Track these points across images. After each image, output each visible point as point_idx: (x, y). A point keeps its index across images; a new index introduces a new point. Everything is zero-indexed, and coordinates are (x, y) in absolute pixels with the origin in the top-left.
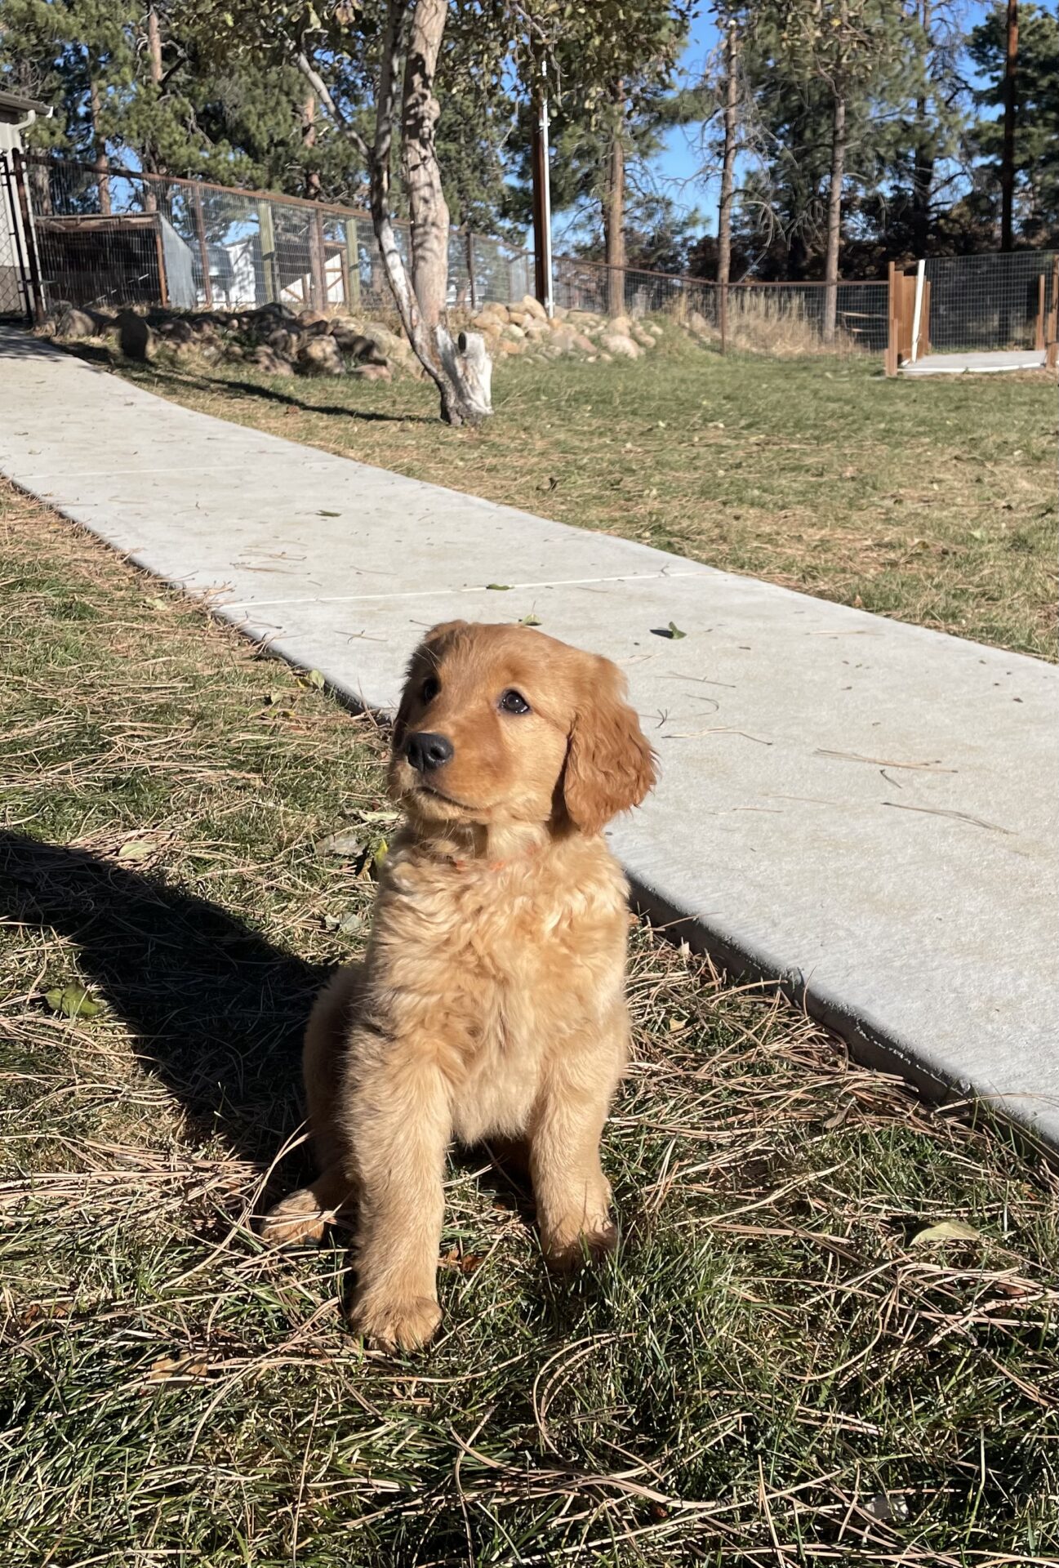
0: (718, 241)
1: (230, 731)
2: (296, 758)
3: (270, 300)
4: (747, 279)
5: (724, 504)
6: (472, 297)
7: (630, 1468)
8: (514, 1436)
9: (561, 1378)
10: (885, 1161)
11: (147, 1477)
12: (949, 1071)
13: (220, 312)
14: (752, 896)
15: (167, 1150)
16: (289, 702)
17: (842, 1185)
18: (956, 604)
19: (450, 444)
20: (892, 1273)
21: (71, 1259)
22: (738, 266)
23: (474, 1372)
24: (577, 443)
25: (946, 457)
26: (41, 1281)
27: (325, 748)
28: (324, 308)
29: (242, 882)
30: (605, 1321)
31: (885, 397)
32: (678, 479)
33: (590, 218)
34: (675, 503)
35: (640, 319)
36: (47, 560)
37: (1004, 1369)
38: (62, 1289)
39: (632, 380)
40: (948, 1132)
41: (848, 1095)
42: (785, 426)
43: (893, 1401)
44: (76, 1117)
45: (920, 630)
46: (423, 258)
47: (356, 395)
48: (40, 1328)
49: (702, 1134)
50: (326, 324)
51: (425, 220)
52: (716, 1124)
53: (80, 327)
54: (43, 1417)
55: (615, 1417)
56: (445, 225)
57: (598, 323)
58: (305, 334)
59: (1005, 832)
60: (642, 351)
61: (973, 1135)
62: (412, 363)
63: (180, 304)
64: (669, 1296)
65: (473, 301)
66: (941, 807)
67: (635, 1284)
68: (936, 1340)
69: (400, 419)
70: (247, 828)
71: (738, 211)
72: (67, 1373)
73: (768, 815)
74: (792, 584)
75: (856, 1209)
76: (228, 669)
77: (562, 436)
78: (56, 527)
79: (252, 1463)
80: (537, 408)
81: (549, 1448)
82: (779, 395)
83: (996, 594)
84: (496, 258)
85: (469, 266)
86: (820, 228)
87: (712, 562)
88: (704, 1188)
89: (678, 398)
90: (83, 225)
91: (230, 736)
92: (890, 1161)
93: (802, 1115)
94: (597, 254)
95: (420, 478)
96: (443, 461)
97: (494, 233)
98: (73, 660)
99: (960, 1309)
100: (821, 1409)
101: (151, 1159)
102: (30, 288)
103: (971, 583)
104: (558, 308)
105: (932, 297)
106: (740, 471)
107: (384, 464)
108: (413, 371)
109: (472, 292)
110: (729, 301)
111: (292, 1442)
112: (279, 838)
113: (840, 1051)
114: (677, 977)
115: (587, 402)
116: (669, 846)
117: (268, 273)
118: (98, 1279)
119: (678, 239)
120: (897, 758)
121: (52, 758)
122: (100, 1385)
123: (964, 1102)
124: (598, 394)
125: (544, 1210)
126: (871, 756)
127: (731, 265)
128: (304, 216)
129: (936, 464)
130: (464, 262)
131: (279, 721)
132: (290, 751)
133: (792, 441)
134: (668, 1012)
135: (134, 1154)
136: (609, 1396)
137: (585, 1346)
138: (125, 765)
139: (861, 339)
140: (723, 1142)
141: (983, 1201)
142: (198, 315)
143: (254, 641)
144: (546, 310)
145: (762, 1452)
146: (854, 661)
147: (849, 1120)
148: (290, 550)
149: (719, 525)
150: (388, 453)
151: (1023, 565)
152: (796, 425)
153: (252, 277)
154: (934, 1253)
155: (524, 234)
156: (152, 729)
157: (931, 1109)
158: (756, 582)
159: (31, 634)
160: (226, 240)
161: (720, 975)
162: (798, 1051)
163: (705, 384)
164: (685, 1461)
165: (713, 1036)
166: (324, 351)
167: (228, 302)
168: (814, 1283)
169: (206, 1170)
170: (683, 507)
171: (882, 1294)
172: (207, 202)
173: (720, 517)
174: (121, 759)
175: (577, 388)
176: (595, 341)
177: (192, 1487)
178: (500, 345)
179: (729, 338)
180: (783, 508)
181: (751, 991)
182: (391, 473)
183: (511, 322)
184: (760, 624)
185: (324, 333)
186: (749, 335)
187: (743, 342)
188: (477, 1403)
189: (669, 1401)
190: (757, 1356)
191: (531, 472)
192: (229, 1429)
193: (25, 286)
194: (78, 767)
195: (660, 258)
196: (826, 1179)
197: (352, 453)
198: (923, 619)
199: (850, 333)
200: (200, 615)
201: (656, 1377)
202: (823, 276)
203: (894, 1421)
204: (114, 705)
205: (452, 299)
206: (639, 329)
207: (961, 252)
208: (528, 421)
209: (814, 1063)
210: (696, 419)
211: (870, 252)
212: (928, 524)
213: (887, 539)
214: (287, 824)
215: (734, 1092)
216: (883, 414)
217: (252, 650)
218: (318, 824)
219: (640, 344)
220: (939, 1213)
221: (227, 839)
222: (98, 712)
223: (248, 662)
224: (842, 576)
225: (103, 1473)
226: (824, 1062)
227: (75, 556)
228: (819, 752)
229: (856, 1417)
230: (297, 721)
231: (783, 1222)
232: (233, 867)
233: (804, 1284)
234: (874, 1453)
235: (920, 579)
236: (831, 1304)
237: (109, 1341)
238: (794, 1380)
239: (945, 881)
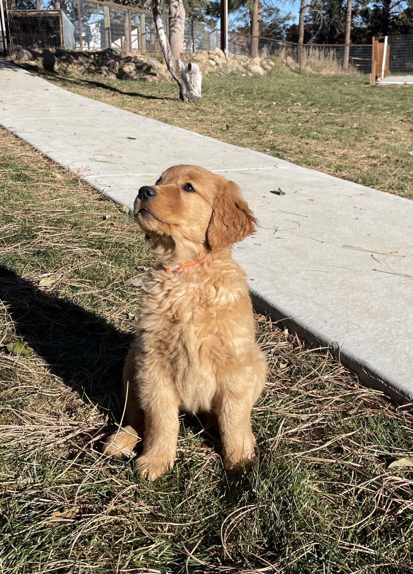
0: (299, 26)
1: (88, 231)
2: (116, 243)
3: (107, 48)
4: (311, 43)
5: (301, 138)
6: (193, 48)
7: (264, 566)
8: (212, 550)
9: (233, 525)
10: (376, 429)
11: (49, 565)
12: (404, 390)
13: (86, 51)
14: (316, 309)
15: (58, 416)
16: (113, 219)
17: (357, 440)
18: (402, 183)
19: (183, 110)
20: (380, 480)
21: (15, 464)
22: (307, 37)
23: (194, 520)
24: (238, 110)
25: (397, 120)
26: (2, 474)
27: (129, 239)
28: (130, 51)
29: (92, 297)
30: (252, 499)
31: (370, 93)
32: (281, 127)
33: (245, 16)
34: (280, 137)
35: (265, 59)
36: (10, 156)
38: (12, 478)
39: (261, 84)
40: (404, 417)
41: (359, 399)
42: (327, 105)
43: (382, 539)
44: (19, 401)
45: (387, 194)
46: (174, 31)
47: (143, 88)
49: (294, 415)
50: (131, 58)
51: (175, 15)
52: (301, 411)
53: (26, 57)
55: (257, 543)
56: (184, 18)
57: (247, 60)
58: (122, 62)
60: (266, 72)
62: (168, 75)
63: (69, 48)
64: (281, 488)
65: (194, 49)
66: (398, 272)
67: (266, 482)
68: (400, 512)
69: (162, 99)
70: (95, 274)
71: (307, 14)
72: (13, 516)
73: (322, 273)
74: (331, 173)
75: (364, 451)
76: (87, 204)
77: (231, 107)
78: (14, 141)
79: (95, 559)
80: (221, 95)
81: (228, 557)
82: (324, 92)
84: (204, 32)
85: (192, 34)
86: (342, 22)
87: (297, 163)
88: (296, 439)
89: (281, 92)
90: (29, 14)
91: (88, 233)
92: (378, 430)
93: (339, 408)
94: (247, 31)
95: (170, 124)
96: (180, 117)
97: (203, 21)
98: (21, 199)
99: (411, 498)
100: (349, 542)
101: (51, 420)
102: (5, 40)
103: (409, 174)
104: (230, 53)
105: (390, 51)
106: (308, 124)
107: (155, 118)
108: (168, 78)
109: (193, 46)
110: (303, 51)
111: (113, 551)
112: (109, 278)
113: (355, 380)
114: (283, 344)
115: (242, 93)
116: (279, 286)
117: (107, 36)
118: (27, 473)
119: (282, 25)
120: (378, 250)
121: (11, 241)
122: (28, 522)
123: (411, 404)
124: (246, 90)
125: (225, 448)
126: (367, 249)
127: (304, 37)
128: (122, 12)
129: (393, 123)
130: (190, 33)
131: (109, 227)
132: (114, 240)
133: (330, 112)
134: (279, 360)
135: (44, 417)
136: (254, 534)
137: (244, 510)
138: (42, 245)
139: (360, 69)
140: (303, 419)
142: (77, 53)
143: (99, 192)
144: (225, 54)
145: (324, 561)
146: (359, 207)
147: (360, 411)
148: (115, 153)
149: (299, 147)
150: (157, 113)
152: (332, 105)
153: (99, 37)
154: (398, 472)
155: (216, 22)
156: (54, 229)
157: (396, 406)
158: (316, 171)
159: (3, 187)
160: (89, 22)
161: (302, 344)
162: (336, 379)
163: (292, 86)
164: (289, 564)
165: (299, 371)
166: (130, 69)
167: (89, 48)
168: (346, 484)
169: (76, 426)
170: (283, 139)
171: (376, 490)
172: (82, 5)
173: (299, 143)
174: (41, 242)
175: (238, 87)
176: (246, 67)
177: (68, 569)
178: (205, 68)
179: (303, 67)
180: (327, 140)
181: (316, 352)
182: (158, 122)
183: (210, 58)
184: (317, 190)
185: (130, 61)
186: (311, 66)
187: (309, 69)
188: (195, 535)
189: (282, 537)
190: (320, 517)
191: (218, 122)
192: (85, 544)
193: (3, 39)
194: (22, 245)
195: (274, 33)
196: (350, 437)
197: (141, 113)
198: (388, 189)
199: (355, 66)
200: (75, 181)
201: (275, 525)
202: (344, 42)
203: (382, 548)
204: (38, 218)
205: (185, 48)
206: (265, 62)
207: (402, 33)
208: (217, 101)
209: (344, 385)
210: (289, 101)
211: (364, 32)
212: (390, 148)
213: (372, 155)
214: (112, 272)
215: (308, 396)
216: (369, 101)
217: (98, 196)
218: (126, 273)
219: (265, 69)
220: (401, 454)
221: (86, 278)
222: (31, 222)
223: (96, 201)
224: (353, 170)
225: (30, 562)
226: (349, 384)
227: (22, 154)
228: (344, 246)
229: (365, 546)
230: (117, 227)
231: (331, 456)
232: (88, 291)
233: (341, 484)
234: (374, 563)
235: (387, 172)
236: (353, 494)
237: (32, 502)
238: (337, 528)
239: (400, 305)
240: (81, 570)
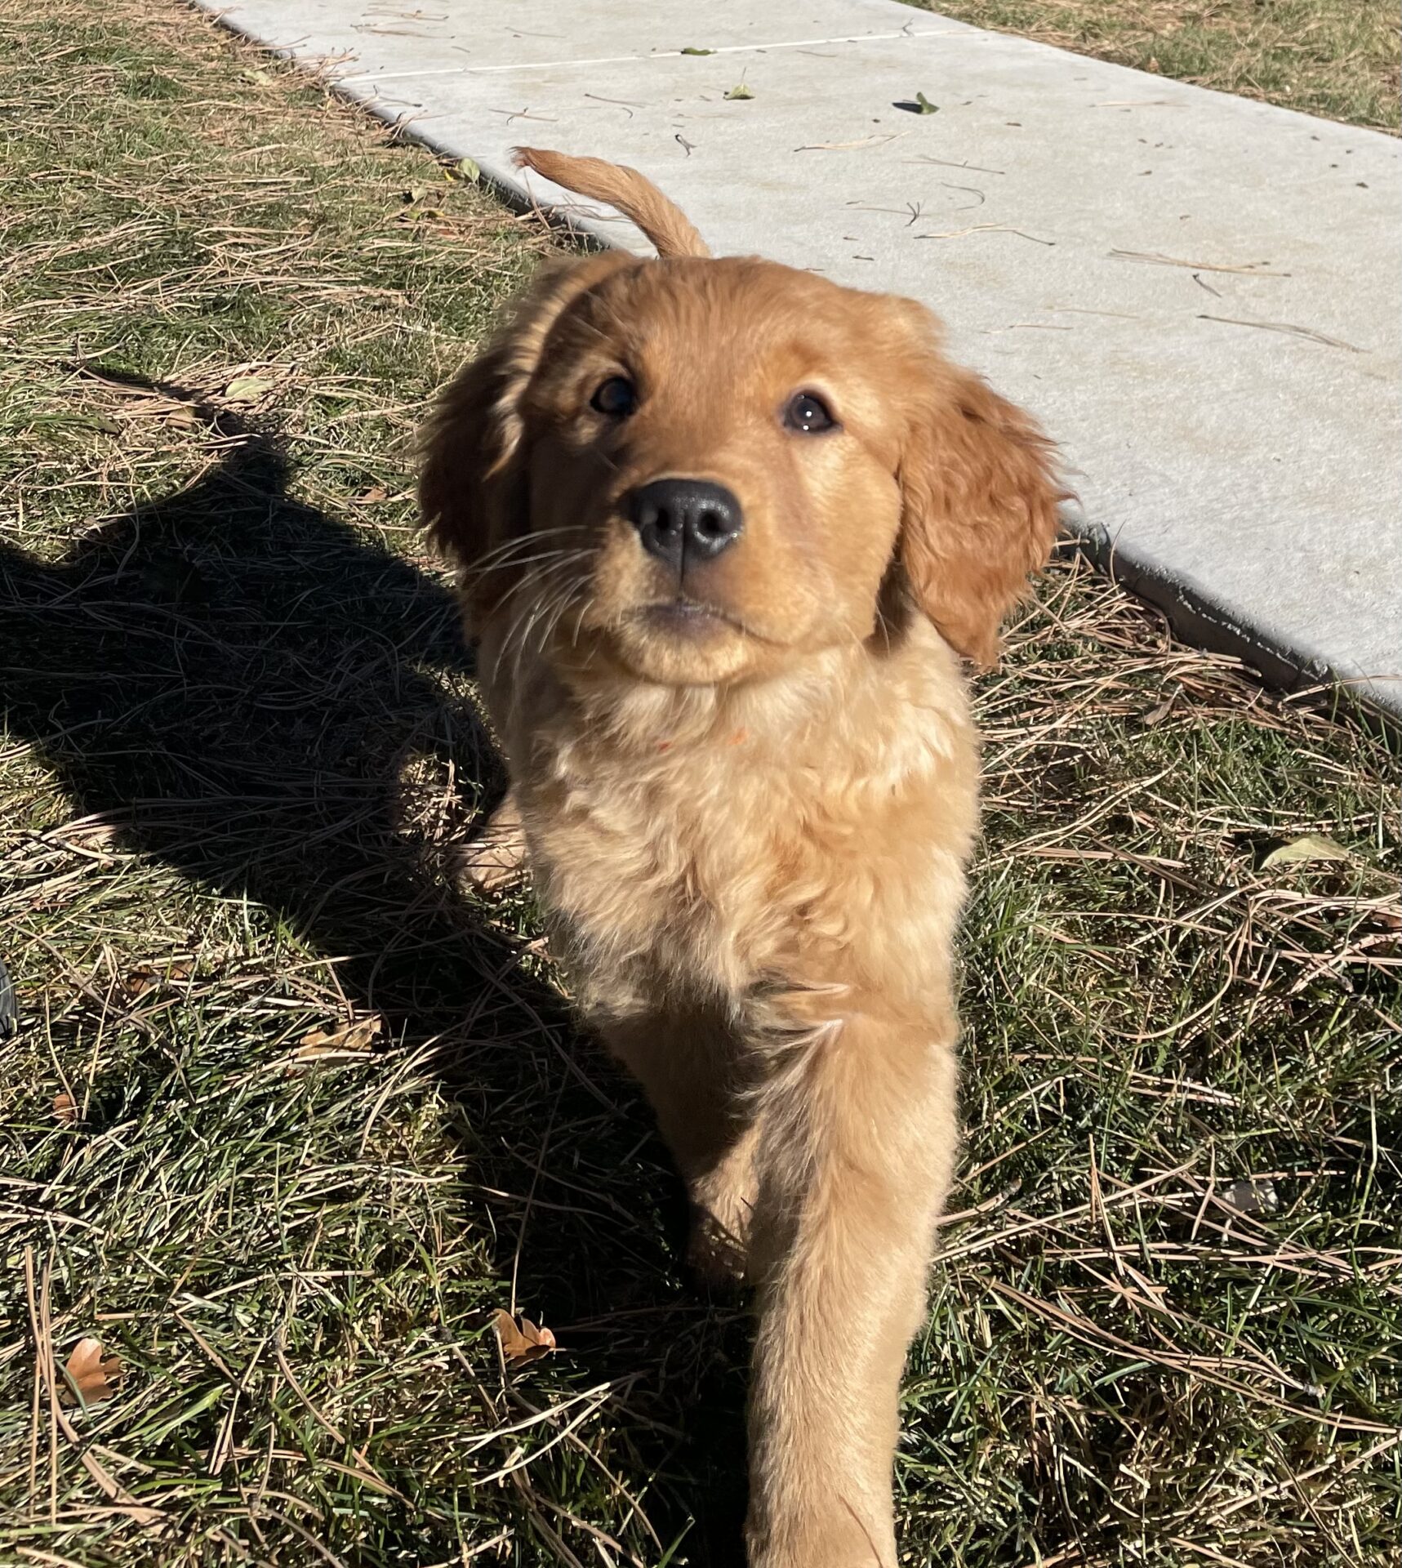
1: (361, 236)
2: (447, 269)
10: (1223, 762)
11: (303, 1180)
12: (1299, 649)
16: (435, 199)
17: (1170, 791)
18: (1277, 66)
20: (1241, 902)
26: (150, 936)
27: (483, 257)
29: (387, 426)
36: (115, 23)
37: (1390, 1021)
38: (182, 944)
40: (1301, 726)
41: (1173, 682)
43: (1251, 1063)
44: (186, 728)
45: (1234, 99)
48: (152, 994)
52: (1006, 721)
54: (163, 1107)
59: (1354, 350)
61: (1334, 730)
66: (1273, 320)
68: (1300, 985)
70: (389, 359)
72: (192, 1052)
73: (1054, 333)
74: (1070, 44)
75: (1190, 824)
76: (354, 159)
79: (436, 1159)
83: (1327, 54)
91: (362, 243)
92: (1230, 765)
93: (1116, 708)
98: (155, 150)
99: (1330, 946)
100: (1160, 1075)
101: (286, 779)
103: (1294, 40)
112: (432, 370)
113: (1159, 628)
118: (224, 931)
120: (1213, 259)
121: (133, 274)
122: (235, 1066)
123: (1320, 688)
126: (1180, 257)
131: (423, 224)
132: (440, 260)
135: (264, 772)
138: (228, 281)
141: (1350, 811)
143: (386, 123)
145: (1089, 1129)
147: (1176, 714)
148: (427, 8)
151: (1359, 16)
154: (1291, 877)
156: (260, 235)
157: (1278, 697)
158: (1024, 41)
159: (99, 117)
162: (1104, 628)
168: (1143, 918)
171: (1230, 930)
174: (223, 274)
177: (361, 1191)
184: (1032, 95)
190: (1075, 1011)
192: (405, 1117)
194: (167, 284)
196: (1151, 788)
198: (1237, 86)
200: (317, 94)
203: (1253, 1088)
204: (210, 205)
209: (1128, 643)
214: (440, 353)
215: (1027, 681)
217: (384, 134)
220: (1295, 828)
221: (364, 373)
222: (190, 215)
223: (380, 149)
224: (1131, 33)
225: (245, 1175)
226: (1140, 641)
227: (151, 19)
228: (1115, 253)
229: (1205, 1085)
230: (447, 224)
231: (1099, 842)
232: (373, 408)
233: (1130, 919)
234: (1231, 1129)
235: (1230, 37)
236: (1166, 944)
237: (243, 1010)
238: (1123, 1039)
239: (1282, 412)
240: (395, 1189)
